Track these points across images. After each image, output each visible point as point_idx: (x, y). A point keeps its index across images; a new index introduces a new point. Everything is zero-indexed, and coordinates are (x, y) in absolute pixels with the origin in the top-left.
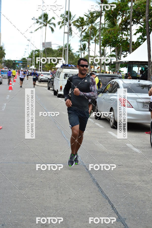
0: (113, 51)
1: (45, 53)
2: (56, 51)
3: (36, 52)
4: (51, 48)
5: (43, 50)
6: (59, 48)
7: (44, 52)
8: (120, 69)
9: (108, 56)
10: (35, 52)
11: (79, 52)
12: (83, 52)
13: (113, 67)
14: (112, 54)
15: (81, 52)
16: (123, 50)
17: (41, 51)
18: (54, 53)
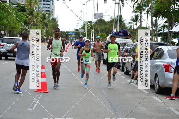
0: (166, 22)
1: (97, 25)
2: (108, 22)
3: (89, 23)
4: (103, 19)
5: (96, 21)
6: (111, 19)
7: (96, 23)
8: (173, 40)
9: (160, 27)
10: (87, 24)
11: (131, 23)
12: (135, 23)
13: (165, 38)
14: (164, 25)
15: (133, 23)
16: (176, 20)
17: (93, 22)
18: (106, 24)
